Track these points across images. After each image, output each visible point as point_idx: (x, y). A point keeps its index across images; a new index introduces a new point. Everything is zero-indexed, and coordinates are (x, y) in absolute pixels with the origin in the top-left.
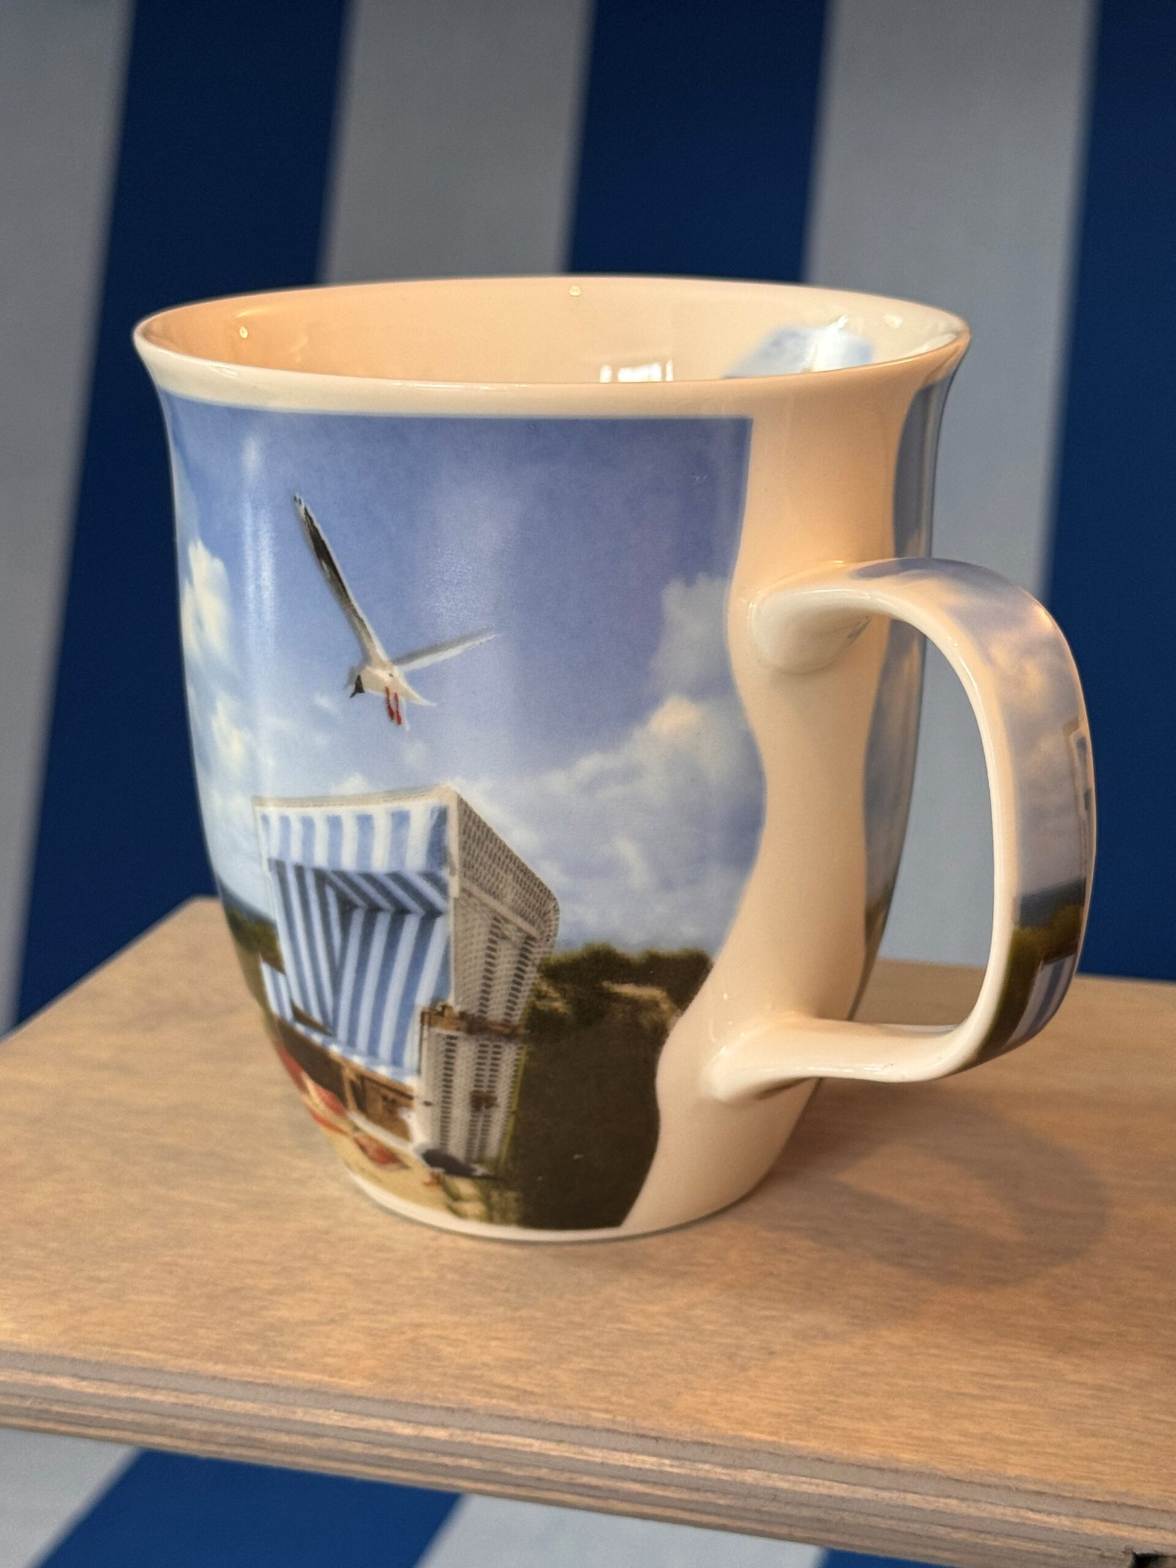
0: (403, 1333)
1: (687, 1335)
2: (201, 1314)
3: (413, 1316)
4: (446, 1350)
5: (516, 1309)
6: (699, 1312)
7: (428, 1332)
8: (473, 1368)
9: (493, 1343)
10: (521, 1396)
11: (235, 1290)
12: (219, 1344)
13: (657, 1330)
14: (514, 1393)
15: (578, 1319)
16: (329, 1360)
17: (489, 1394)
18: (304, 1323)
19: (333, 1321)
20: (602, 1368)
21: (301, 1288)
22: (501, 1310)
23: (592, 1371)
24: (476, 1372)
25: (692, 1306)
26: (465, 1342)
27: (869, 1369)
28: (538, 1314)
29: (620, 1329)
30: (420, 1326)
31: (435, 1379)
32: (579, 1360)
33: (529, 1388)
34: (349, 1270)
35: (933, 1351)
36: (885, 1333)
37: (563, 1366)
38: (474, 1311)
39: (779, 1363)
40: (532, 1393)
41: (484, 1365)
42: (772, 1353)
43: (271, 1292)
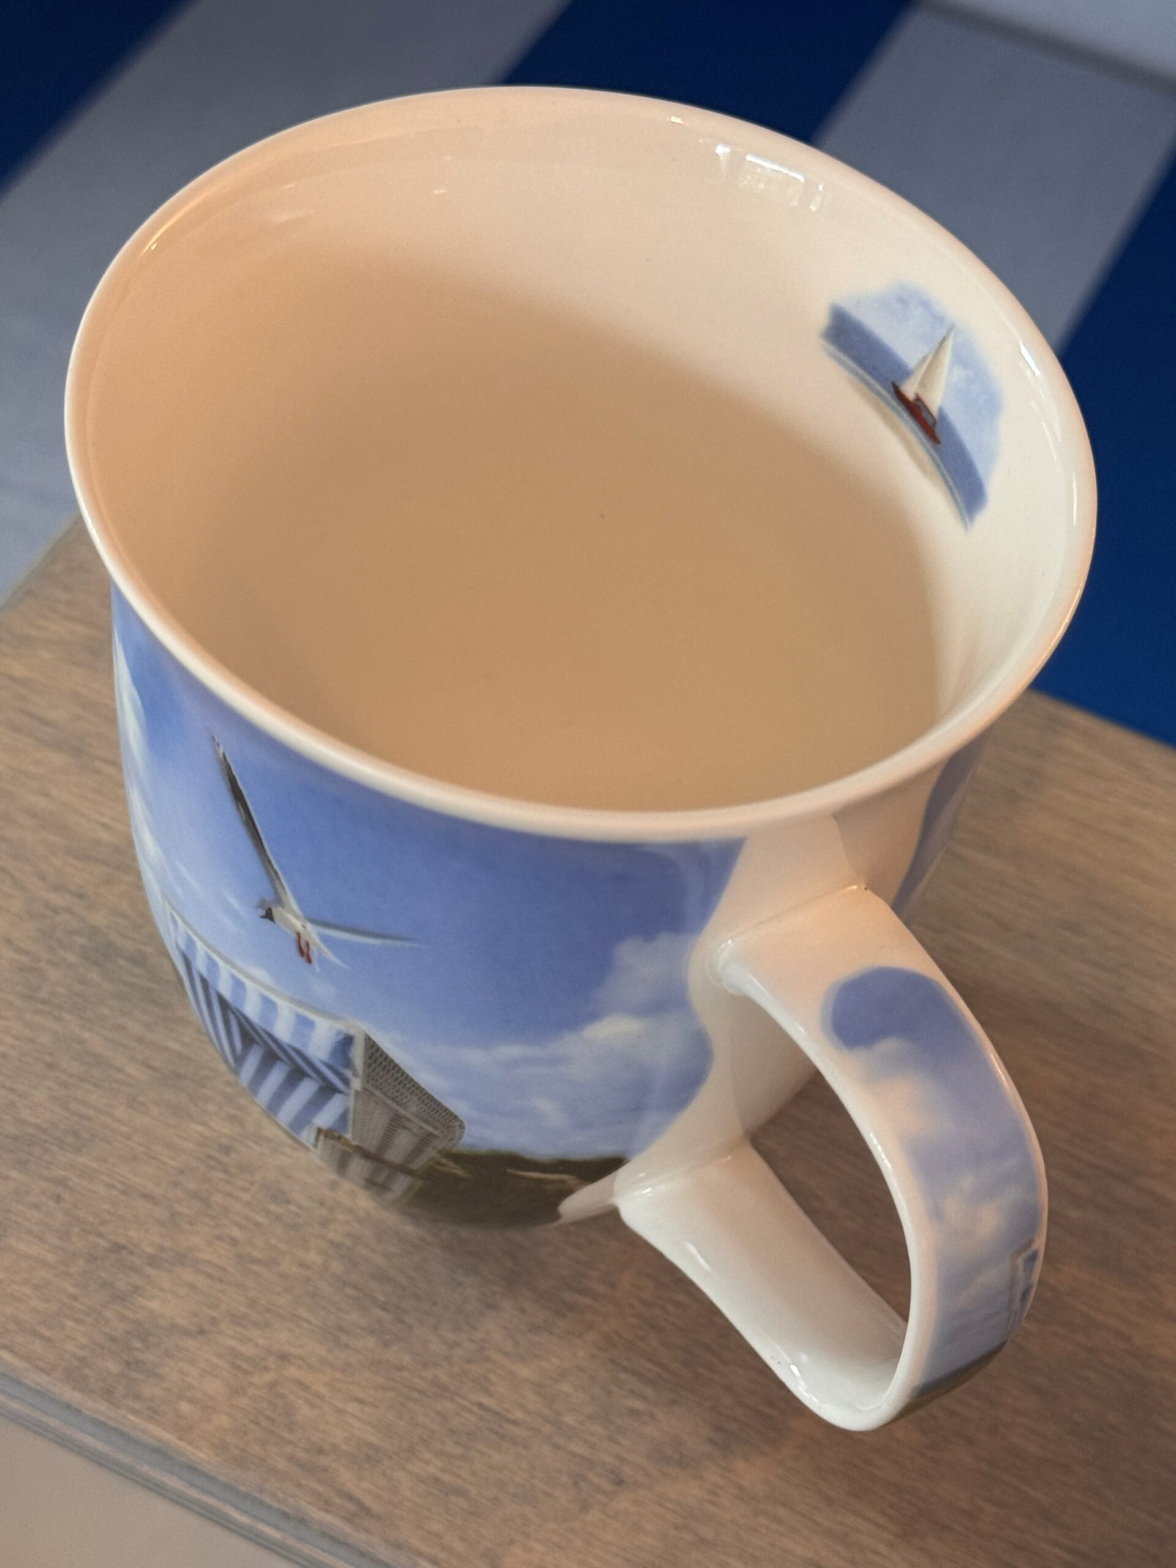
0: (266, 1369)
1: (547, 1429)
2: (73, 1290)
3: (283, 1337)
4: (304, 1412)
5: (386, 1345)
6: (566, 1387)
7: (292, 1371)
8: (320, 1451)
9: (352, 1407)
10: (359, 1513)
11: (117, 1248)
12: (82, 1353)
13: (519, 1415)
14: (351, 1507)
15: (444, 1378)
16: (185, 1407)
17: (327, 1505)
18: (174, 1328)
19: (201, 1332)
20: (446, 1478)
21: (182, 1258)
22: (371, 1342)
23: (437, 1480)
24: (323, 1461)
25: (563, 1374)
26: (322, 1398)
27: (708, 1533)
28: (407, 1359)
29: (480, 1405)
30: (284, 1358)
31: (282, 1464)
32: (427, 1455)
33: (368, 1501)
34: (236, 1232)
35: (781, 1512)
36: (740, 1465)
37: (410, 1467)
38: (345, 1338)
39: (623, 1503)
40: (368, 1511)
41: (335, 1448)
42: (620, 1482)
43: (153, 1261)
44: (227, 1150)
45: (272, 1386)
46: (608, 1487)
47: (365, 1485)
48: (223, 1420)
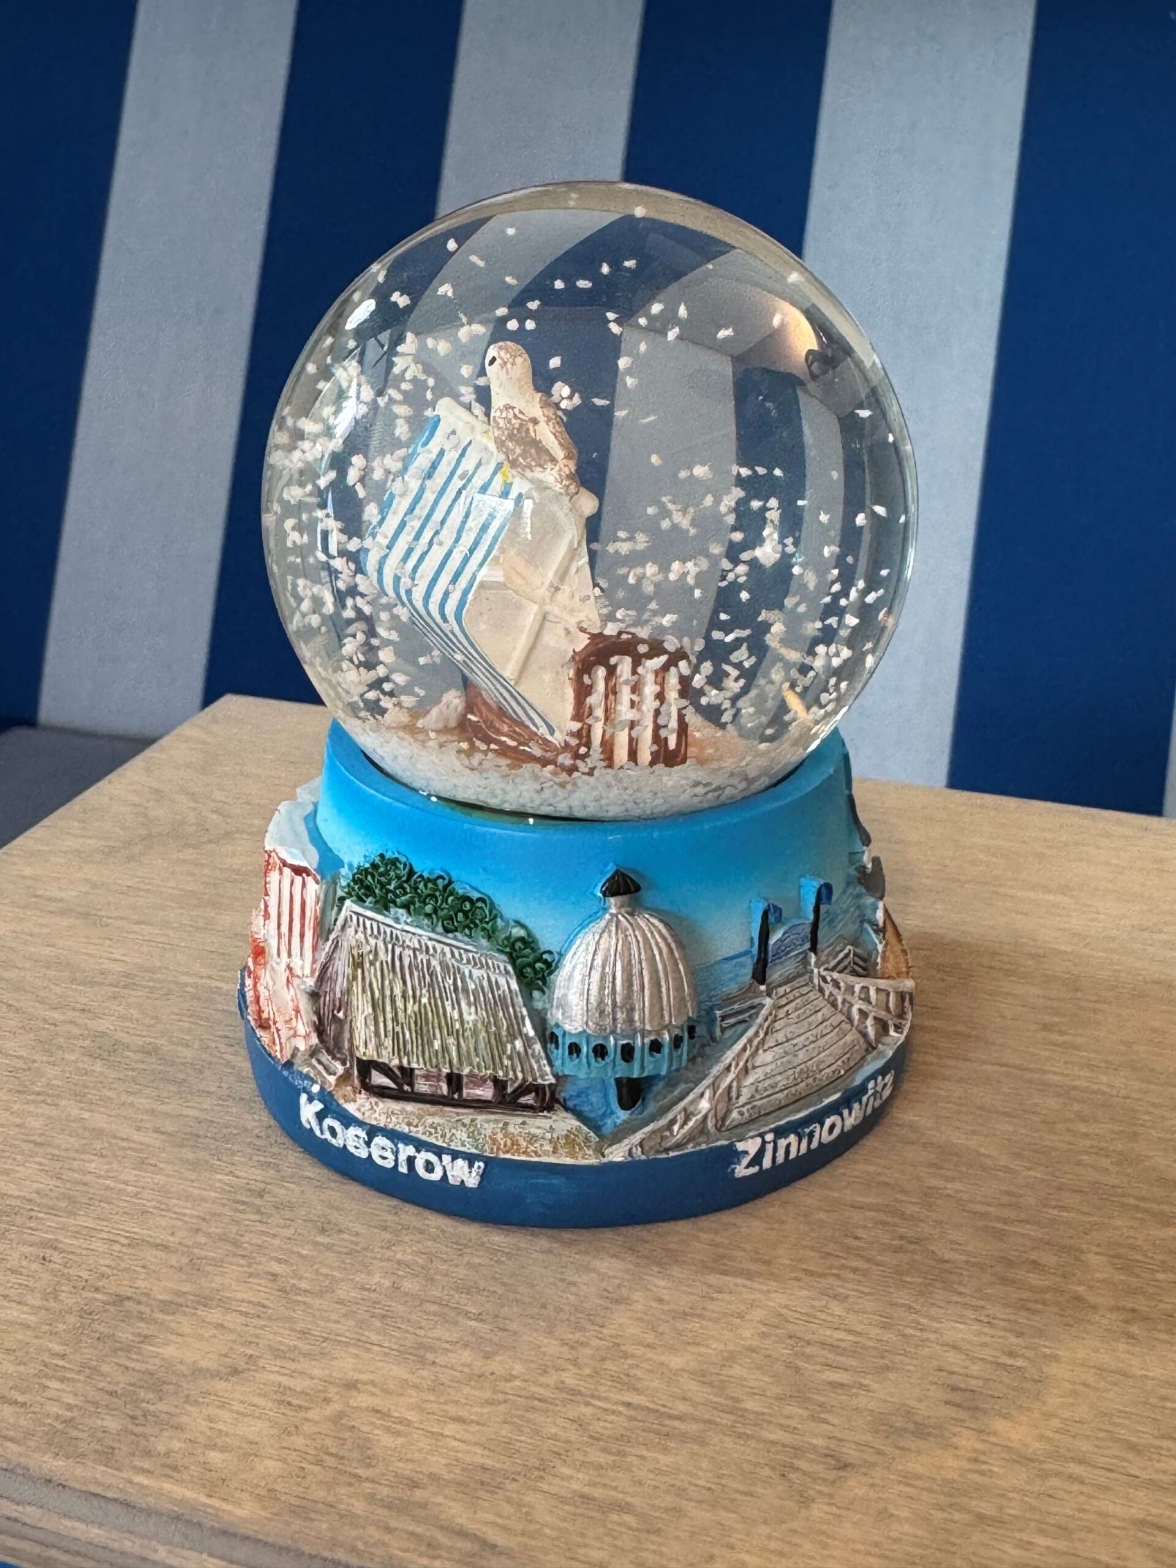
0: (327, 1401)
3: (346, 1365)
4: (383, 1442)
7: (362, 1400)
10: (479, 1552)
11: (120, 1300)
12: (68, 1414)
13: (682, 1408)
14: (465, 1545)
18: (197, 1372)
23: (585, 1498)
29: (628, 1405)
30: (352, 1386)
35: (1077, 1470)
37: (544, 1487)
39: (855, 1487)
40: (493, 1549)
44: (260, 1193)
45: (337, 1418)
46: (832, 1475)
47: (485, 1516)
48: (269, 1466)
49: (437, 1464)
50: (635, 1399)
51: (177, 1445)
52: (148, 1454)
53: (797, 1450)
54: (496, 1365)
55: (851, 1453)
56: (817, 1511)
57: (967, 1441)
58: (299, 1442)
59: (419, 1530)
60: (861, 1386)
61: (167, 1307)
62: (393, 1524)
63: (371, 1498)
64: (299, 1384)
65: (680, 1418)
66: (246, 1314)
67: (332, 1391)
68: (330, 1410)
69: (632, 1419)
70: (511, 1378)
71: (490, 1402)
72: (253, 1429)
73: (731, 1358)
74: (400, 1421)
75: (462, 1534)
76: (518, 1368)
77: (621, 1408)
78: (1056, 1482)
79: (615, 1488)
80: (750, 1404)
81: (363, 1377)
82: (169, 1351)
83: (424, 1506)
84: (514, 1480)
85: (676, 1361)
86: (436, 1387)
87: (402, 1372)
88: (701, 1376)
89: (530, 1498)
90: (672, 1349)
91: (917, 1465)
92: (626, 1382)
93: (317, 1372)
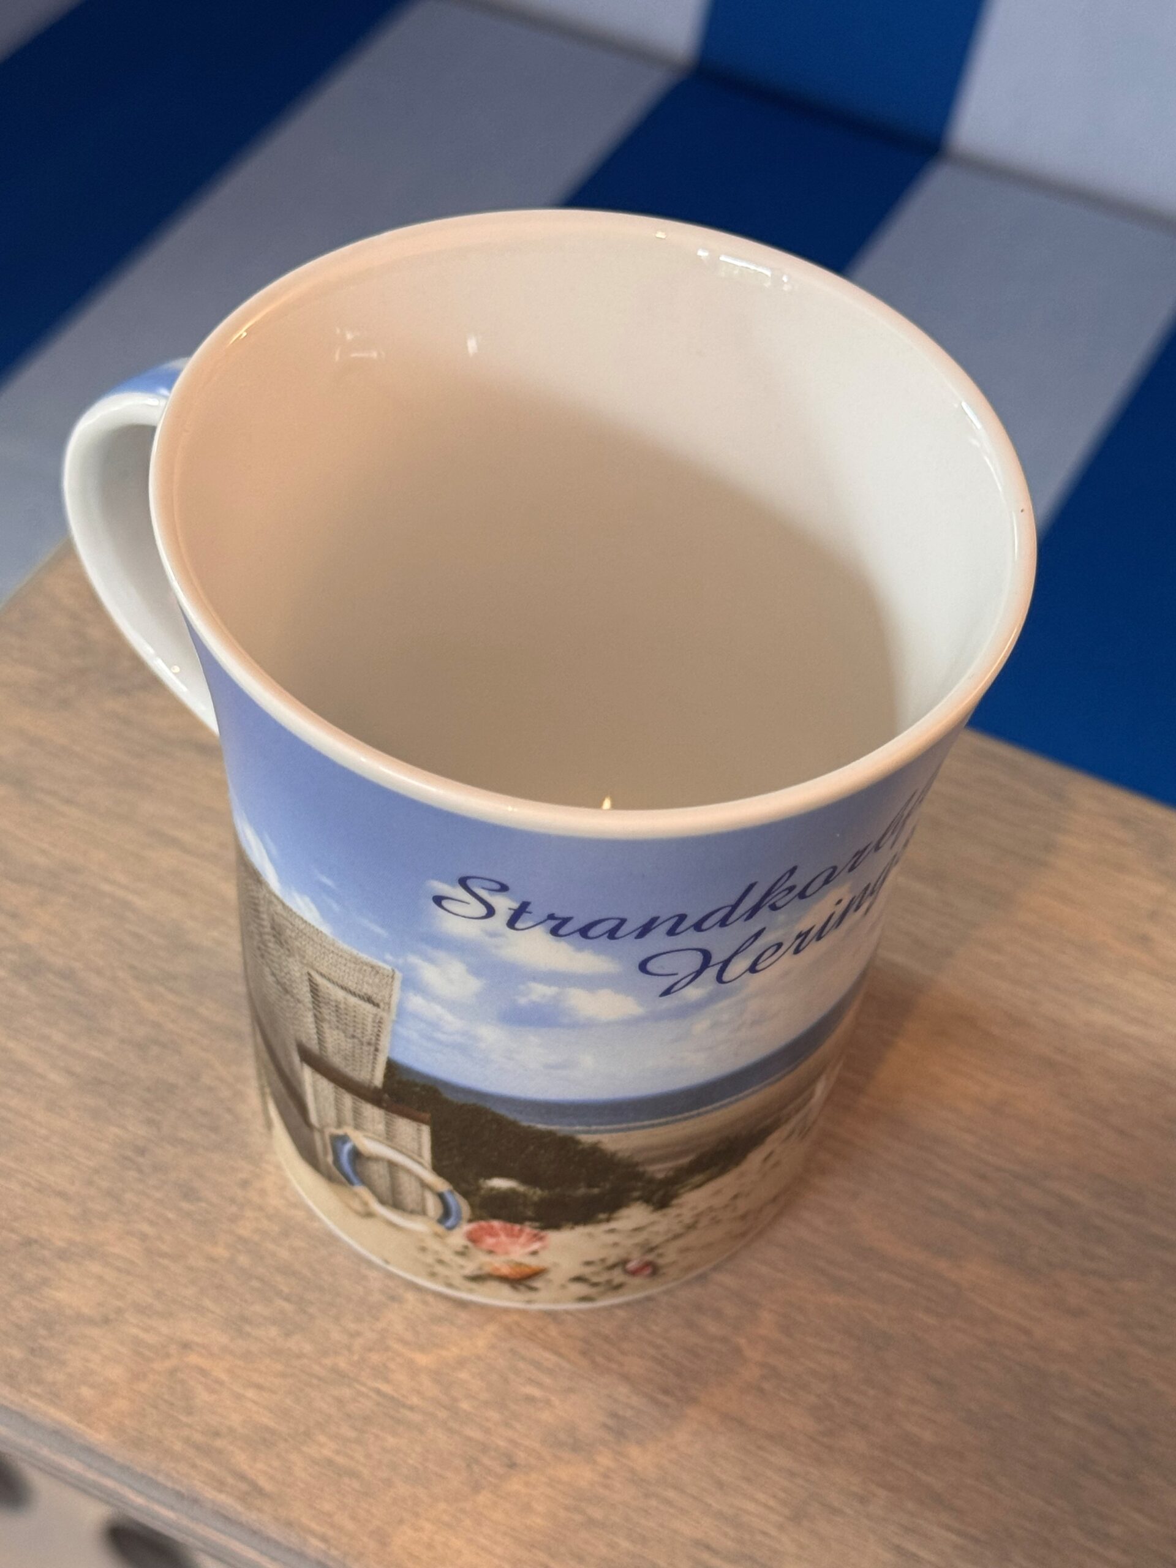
44: (142, 1151)
45: (173, 1372)
46: (500, 1470)
47: (260, 1465)
48: (121, 1404)
49: (235, 1420)
50: (385, 1388)
51: (60, 1377)
52: (40, 1382)
53: (485, 1448)
54: (294, 1343)
55: (521, 1456)
56: (484, 1498)
57: (605, 1460)
58: (143, 1387)
59: (214, 1469)
60: (548, 1402)
61: (63, 1255)
62: (198, 1462)
63: (187, 1441)
64: (150, 1338)
65: (411, 1408)
66: (119, 1270)
67: (173, 1349)
68: (169, 1364)
69: (378, 1404)
70: (300, 1356)
71: (283, 1375)
72: (115, 1373)
73: (462, 1363)
74: (218, 1381)
75: (242, 1477)
76: (308, 1348)
77: (372, 1394)
78: (653, 1502)
79: (352, 1458)
80: (465, 1405)
81: (198, 1339)
82: (61, 1295)
83: (220, 1452)
84: (286, 1440)
85: (422, 1359)
86: (247, 1356)
87: (224, 1339)
88: (437, 1376)
89: (294, 1457)
90: (422, 1349)
91: (564, 1473)
92: (382, 1373)
93: (164, 1330)
